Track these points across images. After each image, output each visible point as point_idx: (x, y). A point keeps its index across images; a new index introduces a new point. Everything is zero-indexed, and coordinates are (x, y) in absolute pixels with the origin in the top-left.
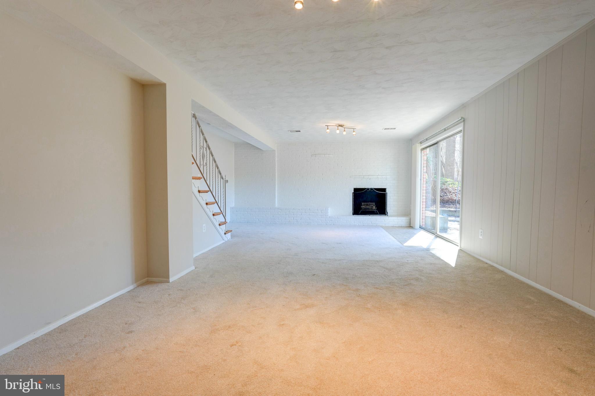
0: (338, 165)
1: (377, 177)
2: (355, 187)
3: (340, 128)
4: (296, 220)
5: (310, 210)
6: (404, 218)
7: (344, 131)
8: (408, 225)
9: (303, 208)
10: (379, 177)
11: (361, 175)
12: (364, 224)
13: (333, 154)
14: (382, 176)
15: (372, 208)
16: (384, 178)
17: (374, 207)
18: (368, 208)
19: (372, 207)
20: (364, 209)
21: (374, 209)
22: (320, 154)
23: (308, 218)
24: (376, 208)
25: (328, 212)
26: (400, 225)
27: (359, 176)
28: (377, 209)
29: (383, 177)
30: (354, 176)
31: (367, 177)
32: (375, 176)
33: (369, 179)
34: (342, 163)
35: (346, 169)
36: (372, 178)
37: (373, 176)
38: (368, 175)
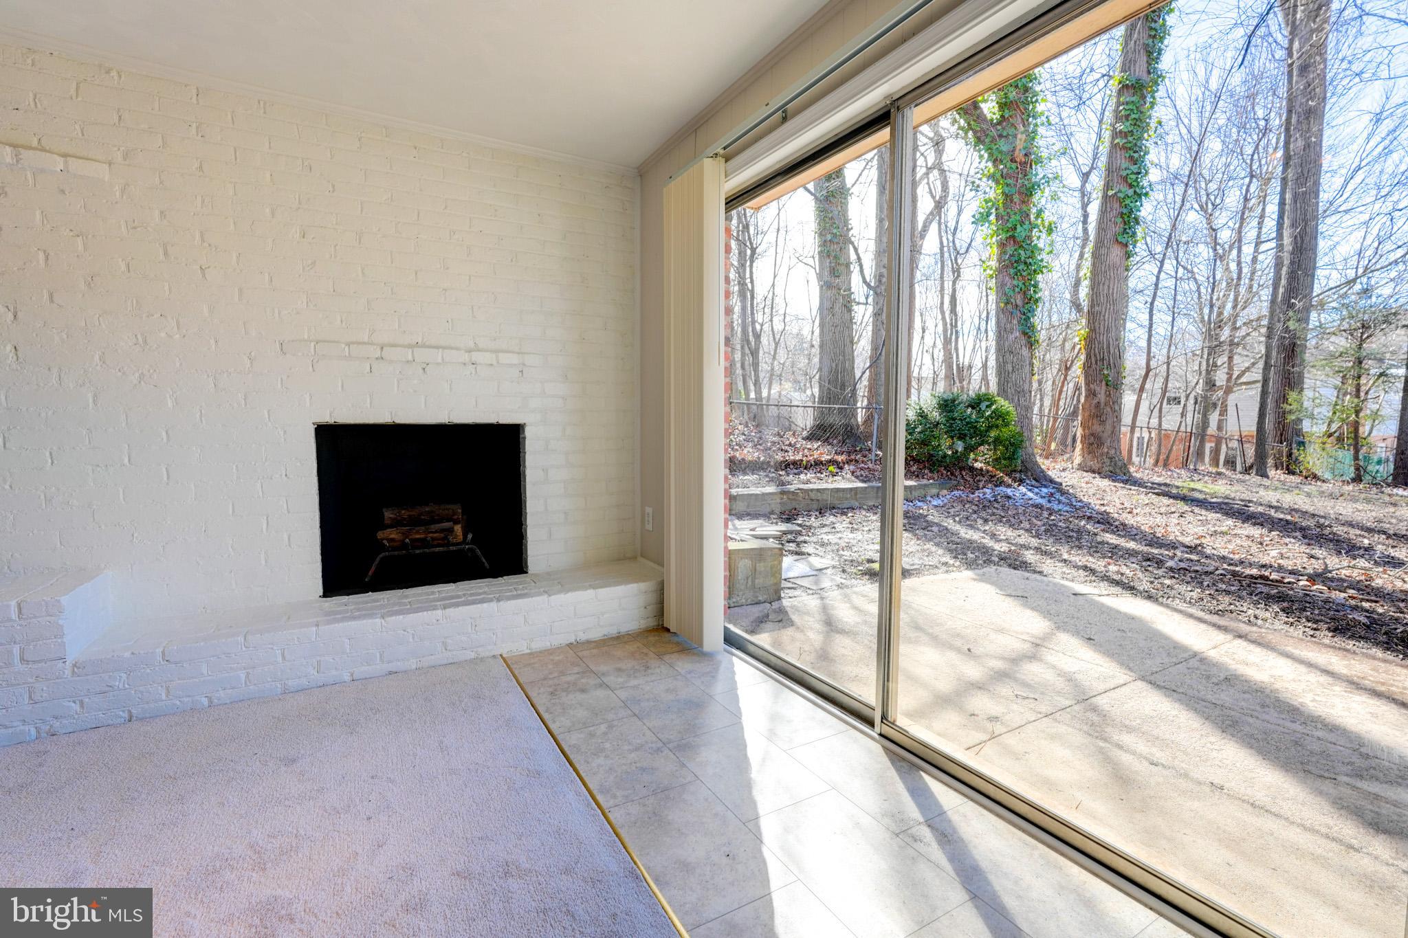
0: (166, 254)
1: (465, 357)
2: (327, 418)
6: (632, 585)
10: (476, 356)
11: (366, 340)
14: (496, 351)
15: (446, 538)
16: (511, 365)
17: (458, 529)
18: (423, 540)
19: (442, 531)
20: (394, 549)
21: (460, 537)
24: (470, 536)
26: (613, 631)
27: (348, 344)
28: (473, 541)
29: (505, 359)
30: (311, 341)
31: (410, 358)
32: (457, 349)
33: (421, 371)
34: (206, 244)
35: (240, 290)
36: (438, 364)
37: (440, 350)
38: (410, 346)
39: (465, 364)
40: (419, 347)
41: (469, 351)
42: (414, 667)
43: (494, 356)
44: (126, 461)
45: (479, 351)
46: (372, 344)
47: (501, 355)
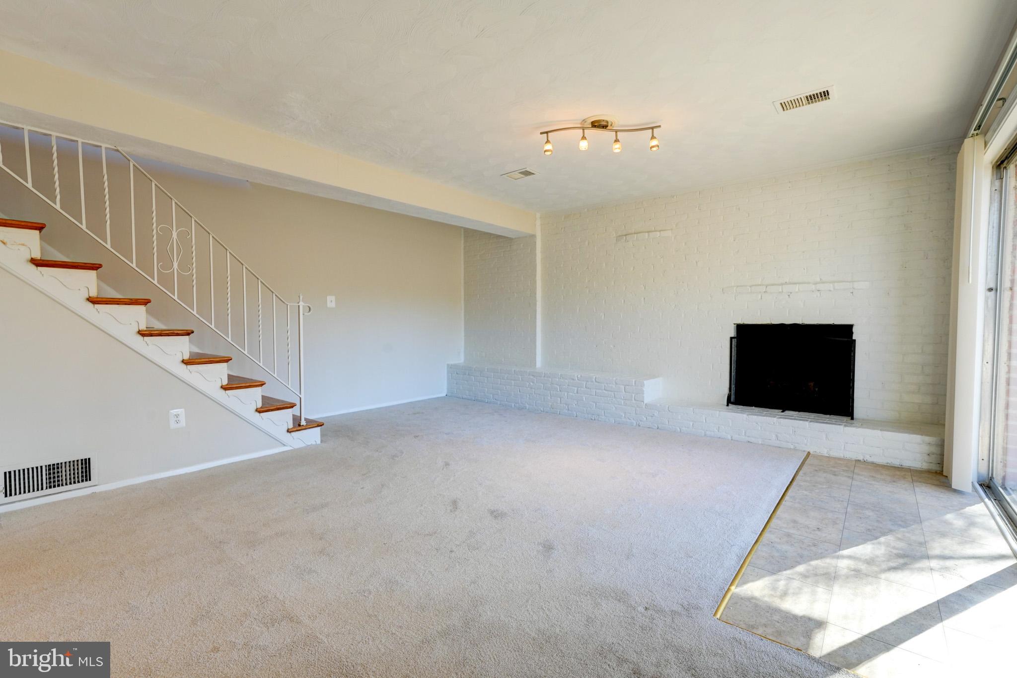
0: (685, 258)
1: (813, 287)
2: (740, 322)
3: (592, 133)
4: (566, 404)
5: (598, 382)
6: (915, 436)
7: (617, 141)
8: (935, 467)
9: (581, 376)
10: (819, 287)
11: (760, 283)
12: (752, 440)
13: (672, 229)
14: (834, 282)
16: (846, 289)
22: (637, 233)
23: (594, 402)
25: (643, 391)
26: (897, 463)
27: (751, 287)
29: (841, 286)
30: (734, 286)
31: (780, 290)
32: (809, 283)
33: (787, 296)
34: (698, 252)
35: (709, 269)
36: (797, 292)
37: (798, 285)
38: (782, 284)
39: (813, 291)
40: (787, 284)
41: (816, 283)
42: (760, 443)
43: (831, 285)
44: (669, 338)
45: (823, 283)
46: (763, 285)
47: (836, 284)
